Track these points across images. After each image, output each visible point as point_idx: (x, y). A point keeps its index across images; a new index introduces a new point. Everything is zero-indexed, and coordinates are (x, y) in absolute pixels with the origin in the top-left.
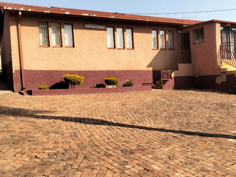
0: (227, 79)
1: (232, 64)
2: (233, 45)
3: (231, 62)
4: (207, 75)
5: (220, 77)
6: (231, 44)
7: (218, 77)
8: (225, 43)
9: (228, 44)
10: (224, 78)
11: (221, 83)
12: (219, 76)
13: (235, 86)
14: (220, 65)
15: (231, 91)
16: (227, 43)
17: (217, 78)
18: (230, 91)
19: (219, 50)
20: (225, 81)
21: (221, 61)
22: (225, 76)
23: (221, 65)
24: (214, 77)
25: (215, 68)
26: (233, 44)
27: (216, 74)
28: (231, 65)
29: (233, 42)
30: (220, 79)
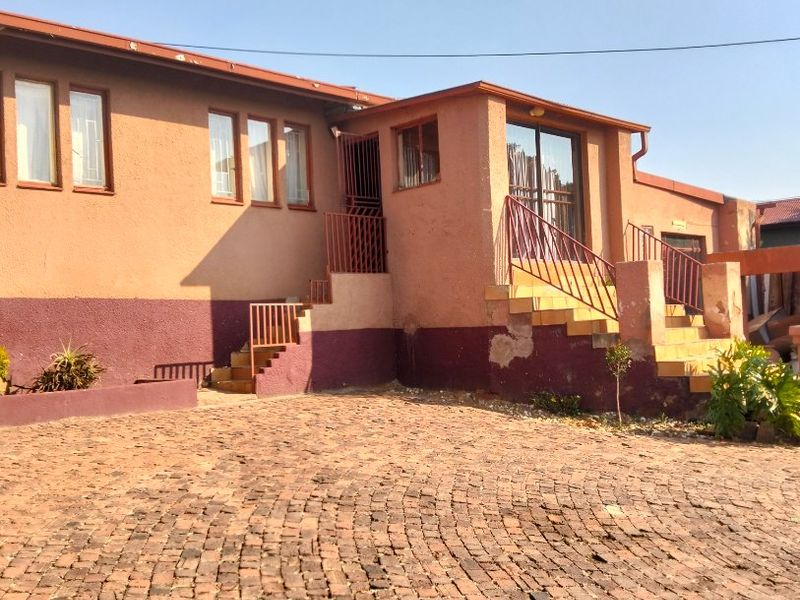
0: (535, 346)
1: (555, 281)
2: (551, 202)
3: (553, 272)
4: (452, 325)
5: (508, 339)
6: (544, 196)
7: (498, 337)
8: (524, 190)
9: (536, 196)
10: (521, 342)
11: (511, 364)
12: (502, 330)
13: (569, 378)
14: (507, 283)
15: (558, 400)
16: (532, 192)
17: (494, 341)
18: (553, 400)
19: (502, 218)
20: (526, 356)
21: (511, 265)
22: (526, 331)
23: (511, 282)
24: (480, 337)
25: (484, 293)
26: (552, 197)
27: (488, 322)
28: (550, 283)
29: (553, 189)
30: (507, 343)
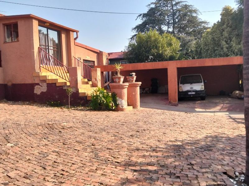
0: (47, 89)
1: (53, 71)
2: (52, 49)
3: (52, 69)
4: (23, 83)
5: (40, 87)
6: (50, 48)
7: (37, 86)
8: (44, 46)
9: (47, 47)
10: (44, 87)
11: (41, 93)
12: (38, 84)
13: (57, 97)
14: (39, 71)
16: (46, 46)
17: (35, 87)
18: (52, 103)
19: (37, 53)
20: (45, 91)
21: (40, 66)
22: (45, 84)
23: (40, 71)
24: (32, 86)
25: (32, 74)
27: (34, 82)
28: (51, 72)
29: (52, 46)
30: (39, 88)
